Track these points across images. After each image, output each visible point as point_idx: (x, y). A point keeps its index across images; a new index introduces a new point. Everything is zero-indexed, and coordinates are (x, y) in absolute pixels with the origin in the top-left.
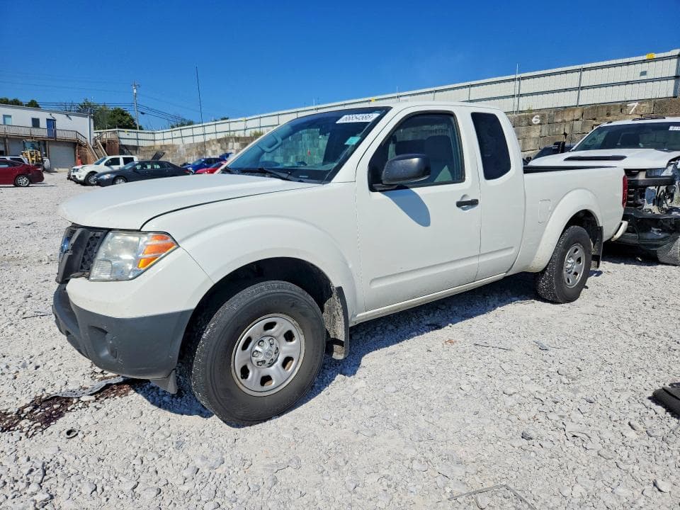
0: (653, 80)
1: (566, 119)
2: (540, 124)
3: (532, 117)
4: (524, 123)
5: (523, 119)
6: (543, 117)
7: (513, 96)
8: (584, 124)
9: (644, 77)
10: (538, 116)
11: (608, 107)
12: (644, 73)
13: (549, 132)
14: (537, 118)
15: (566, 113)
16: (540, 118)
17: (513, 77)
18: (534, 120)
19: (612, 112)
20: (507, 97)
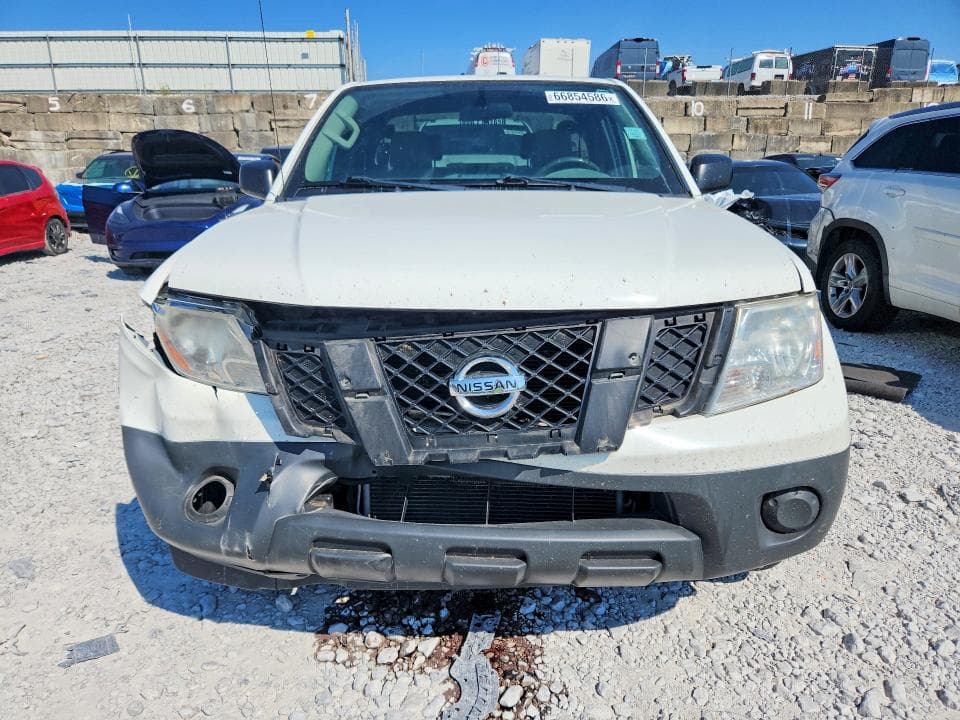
0: (318, 66)
1: (233, 109)
2: (196, 113)
3: (182, 101)
4: (171, 110)
5: (168, 104)
6: (197, 103)
7: (132, 65)
8: (259, 118)
9: (306, 61)
10: (191, 101)
11: (283, 96)
12: (305, 56)
13: (212, 126)
14: (189, 104)
15: (230, 100)
16: (194, 105)
17: (124, 33)
18: (185, 106)
19: (289, 104)
20: (122, 65)
